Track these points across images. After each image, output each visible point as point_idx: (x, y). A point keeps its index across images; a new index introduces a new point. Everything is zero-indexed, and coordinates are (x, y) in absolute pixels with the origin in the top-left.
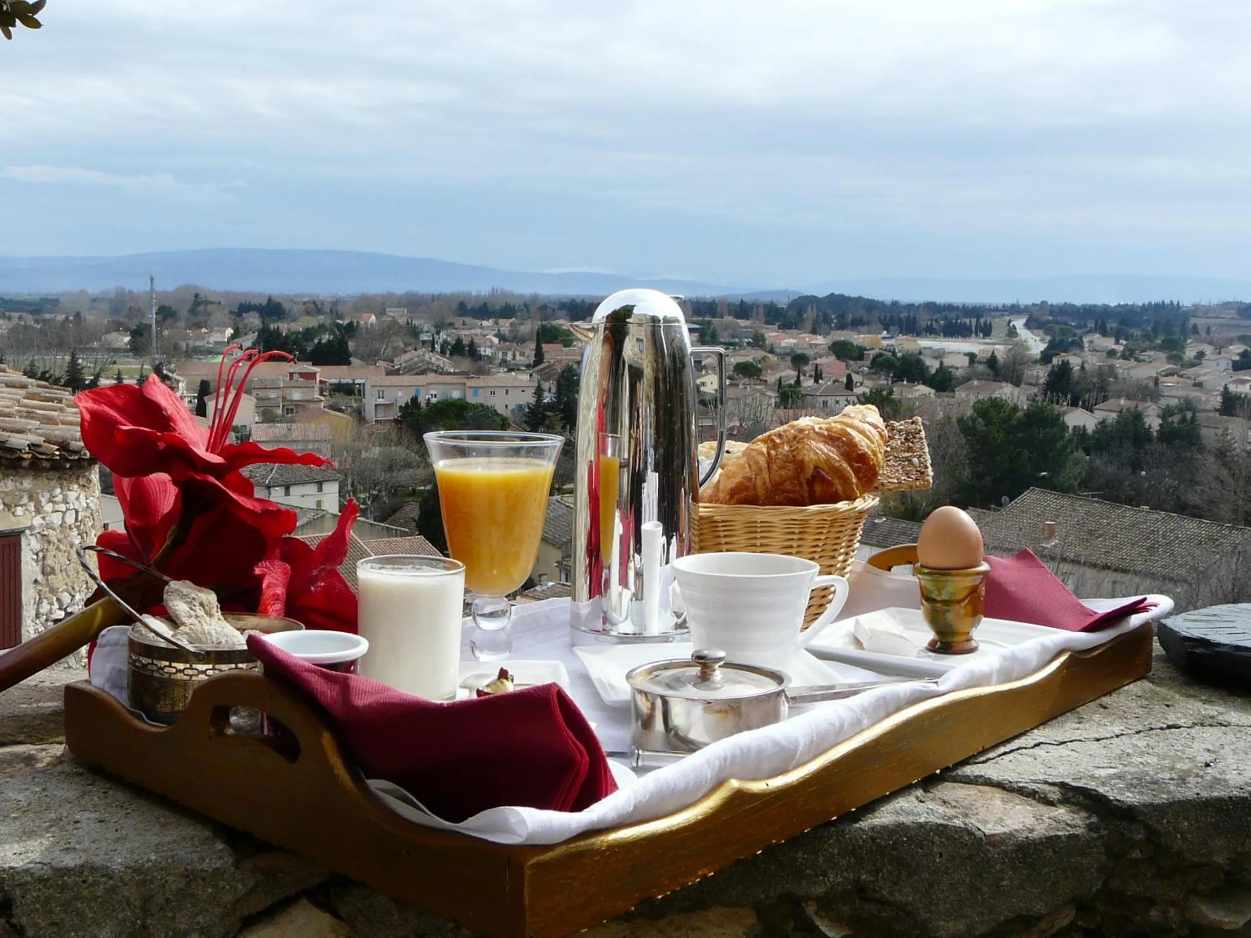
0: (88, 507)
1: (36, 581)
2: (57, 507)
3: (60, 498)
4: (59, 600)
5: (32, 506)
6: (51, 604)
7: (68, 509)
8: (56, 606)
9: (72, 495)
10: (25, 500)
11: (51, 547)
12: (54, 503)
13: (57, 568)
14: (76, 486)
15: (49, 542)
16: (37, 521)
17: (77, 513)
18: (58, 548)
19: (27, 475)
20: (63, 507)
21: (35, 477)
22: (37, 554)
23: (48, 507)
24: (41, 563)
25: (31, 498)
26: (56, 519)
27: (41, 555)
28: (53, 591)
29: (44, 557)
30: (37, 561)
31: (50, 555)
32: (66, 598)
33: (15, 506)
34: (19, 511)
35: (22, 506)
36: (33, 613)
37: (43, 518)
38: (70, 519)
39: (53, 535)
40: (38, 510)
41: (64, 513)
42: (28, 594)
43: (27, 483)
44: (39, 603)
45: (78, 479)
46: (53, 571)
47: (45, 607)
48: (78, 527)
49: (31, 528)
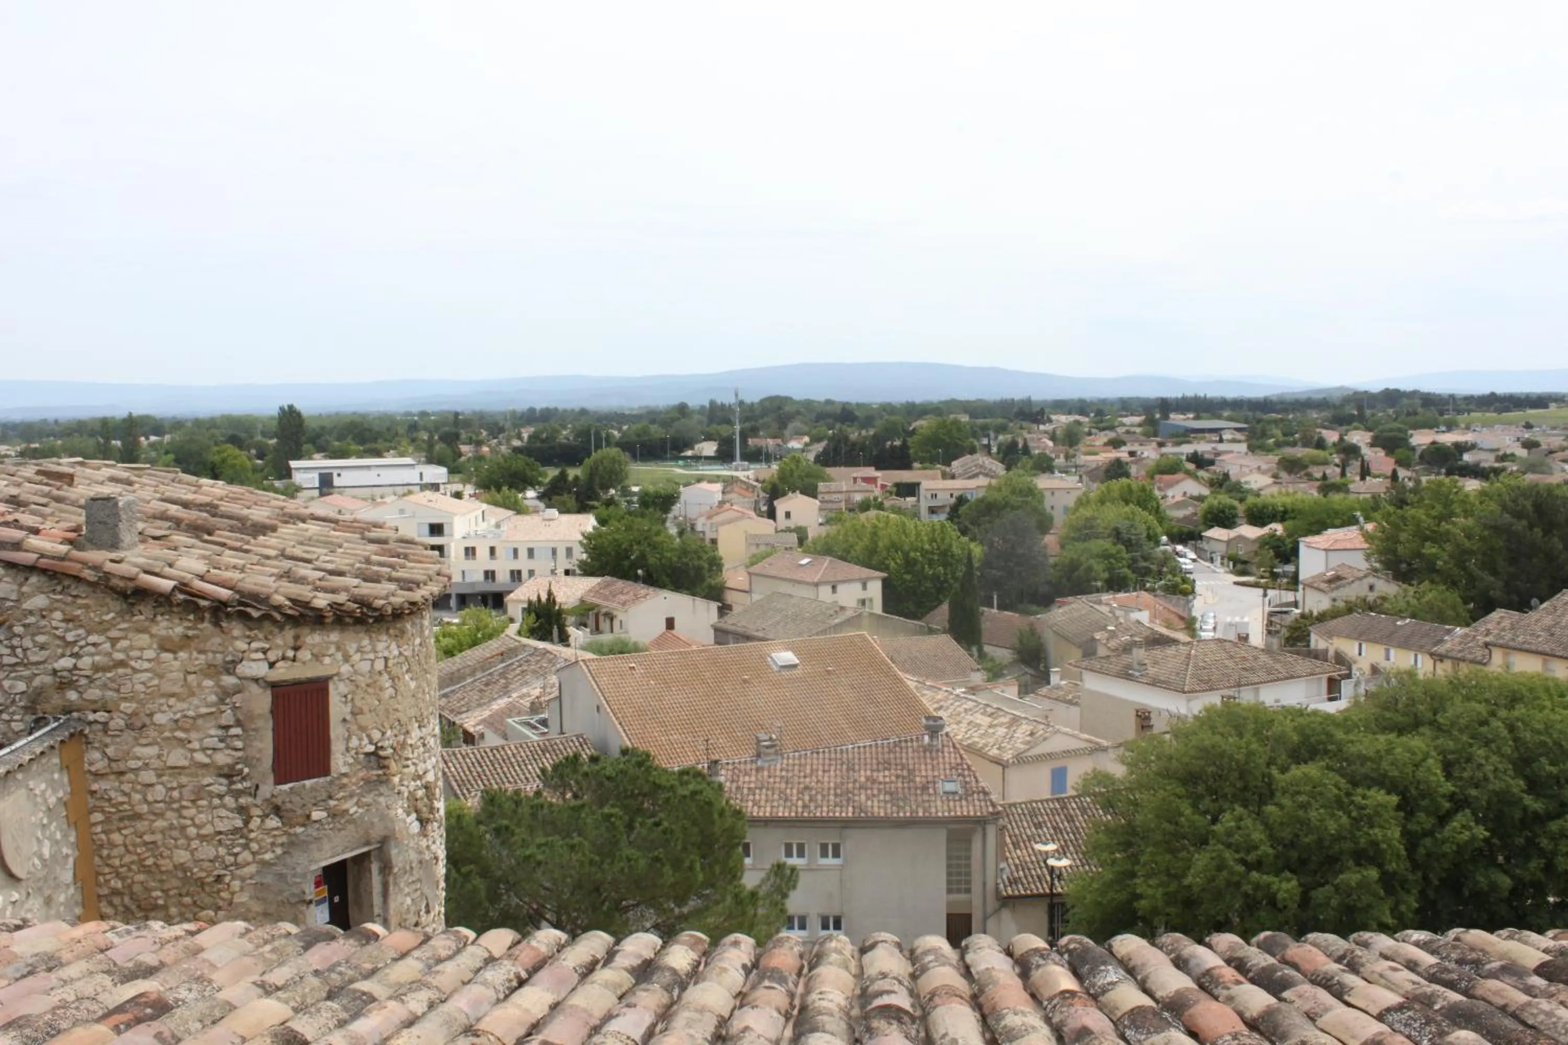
0: (401, 654)
1: (344, 720)
2: (366, 656)
3: (369, 648)
4: (369, 736)
5: (339, 656)
6: (360, 739)
7: (377, 658)
8: (366, 741)
9: (381, 646)
10: (332, 650)
11: (359, 691)
12: (362, 652)
13: (366, 709)
14: (384, 637)
15: (357, 687)
16: (345, 669)
17: (386, 659)
18: (366, 691)
19: (332, 630)
20: (372, 656)
21: (342, 631)
22: (345, 696)
23: (357, 657)
24: (350, 705)
25: (338, 649)
26: (365, 667)
27: (349, 697)
28: (363, 729)
29: (352, 700)
30: (346, 702)
31: (357, 698)
32: (376, 735)
33: (324, 656)
34: (327, 660)
35: (330, 656)
36: (343, 748)
37: (352, 666)
38: (379, 665)
39: (362, 681)
40: (347, 658)
41: (373, 661)
42: (336, 731)
43: (334, 636)
44: (348, 739)
45: (388, 629)
46: (361, 712)
47: (354, 742)
48: (389, 673)
49: (338, 674)
